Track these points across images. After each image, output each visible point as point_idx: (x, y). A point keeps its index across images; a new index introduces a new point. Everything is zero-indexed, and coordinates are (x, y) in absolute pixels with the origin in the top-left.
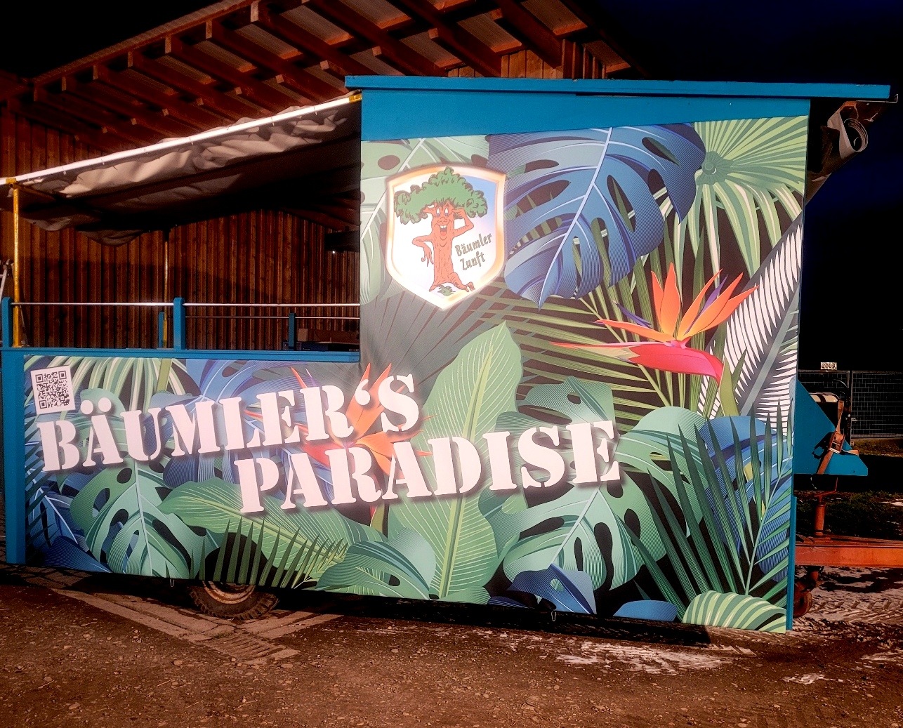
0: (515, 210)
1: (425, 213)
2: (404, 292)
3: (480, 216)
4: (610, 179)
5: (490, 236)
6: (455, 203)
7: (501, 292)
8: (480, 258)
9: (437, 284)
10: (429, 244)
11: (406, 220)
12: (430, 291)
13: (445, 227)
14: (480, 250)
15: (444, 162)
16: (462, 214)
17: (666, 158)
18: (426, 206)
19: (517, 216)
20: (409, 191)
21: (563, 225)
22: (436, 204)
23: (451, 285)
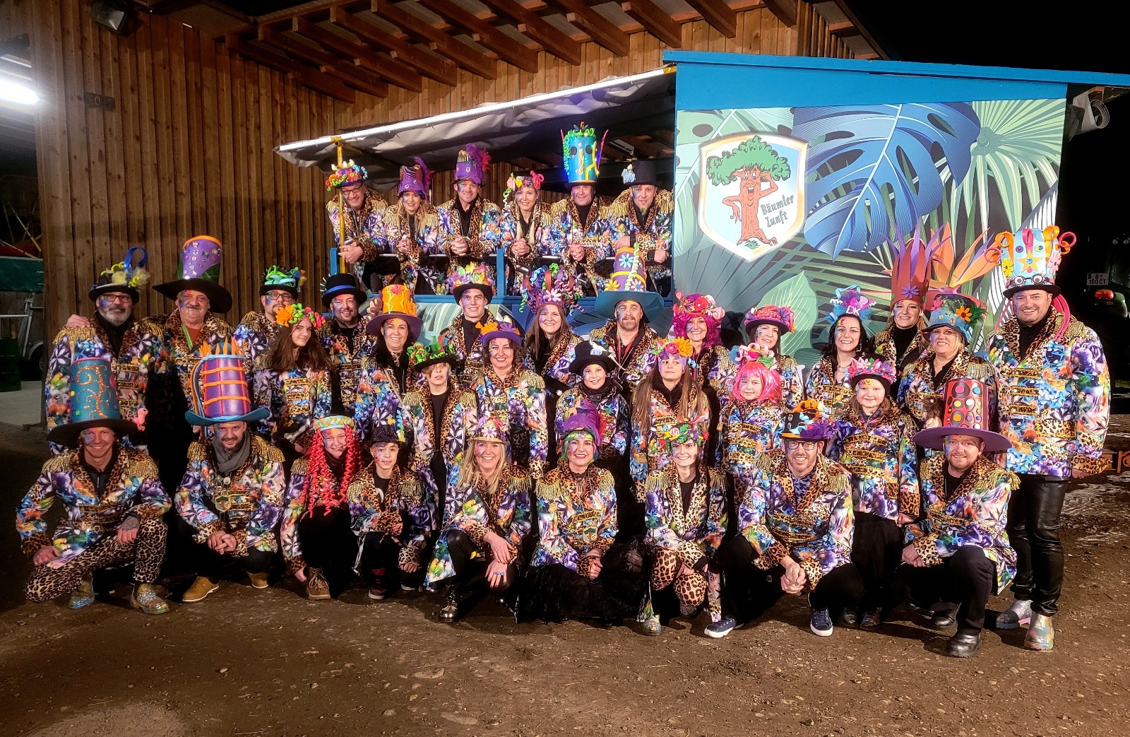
0: (814, 175)
1: (735, 177)
2: (714, 246)
3: (785, 179)
4: (899, 150)
5: (792, 197)
6: (762, 168)
7: (800, 246)
8: (783, 217)
9: (744, 239)
10: (738, 204)
11: (717, 182)
12: (737, 245)
13: (752, 188)
14: (784, 209)
15: (753, 130)
16: (768, 177)
17: (947, 131)
19: (816, 180)
20: (721, 156)
21: (857, 189)
22: (745, 169)
23: (757, 240)
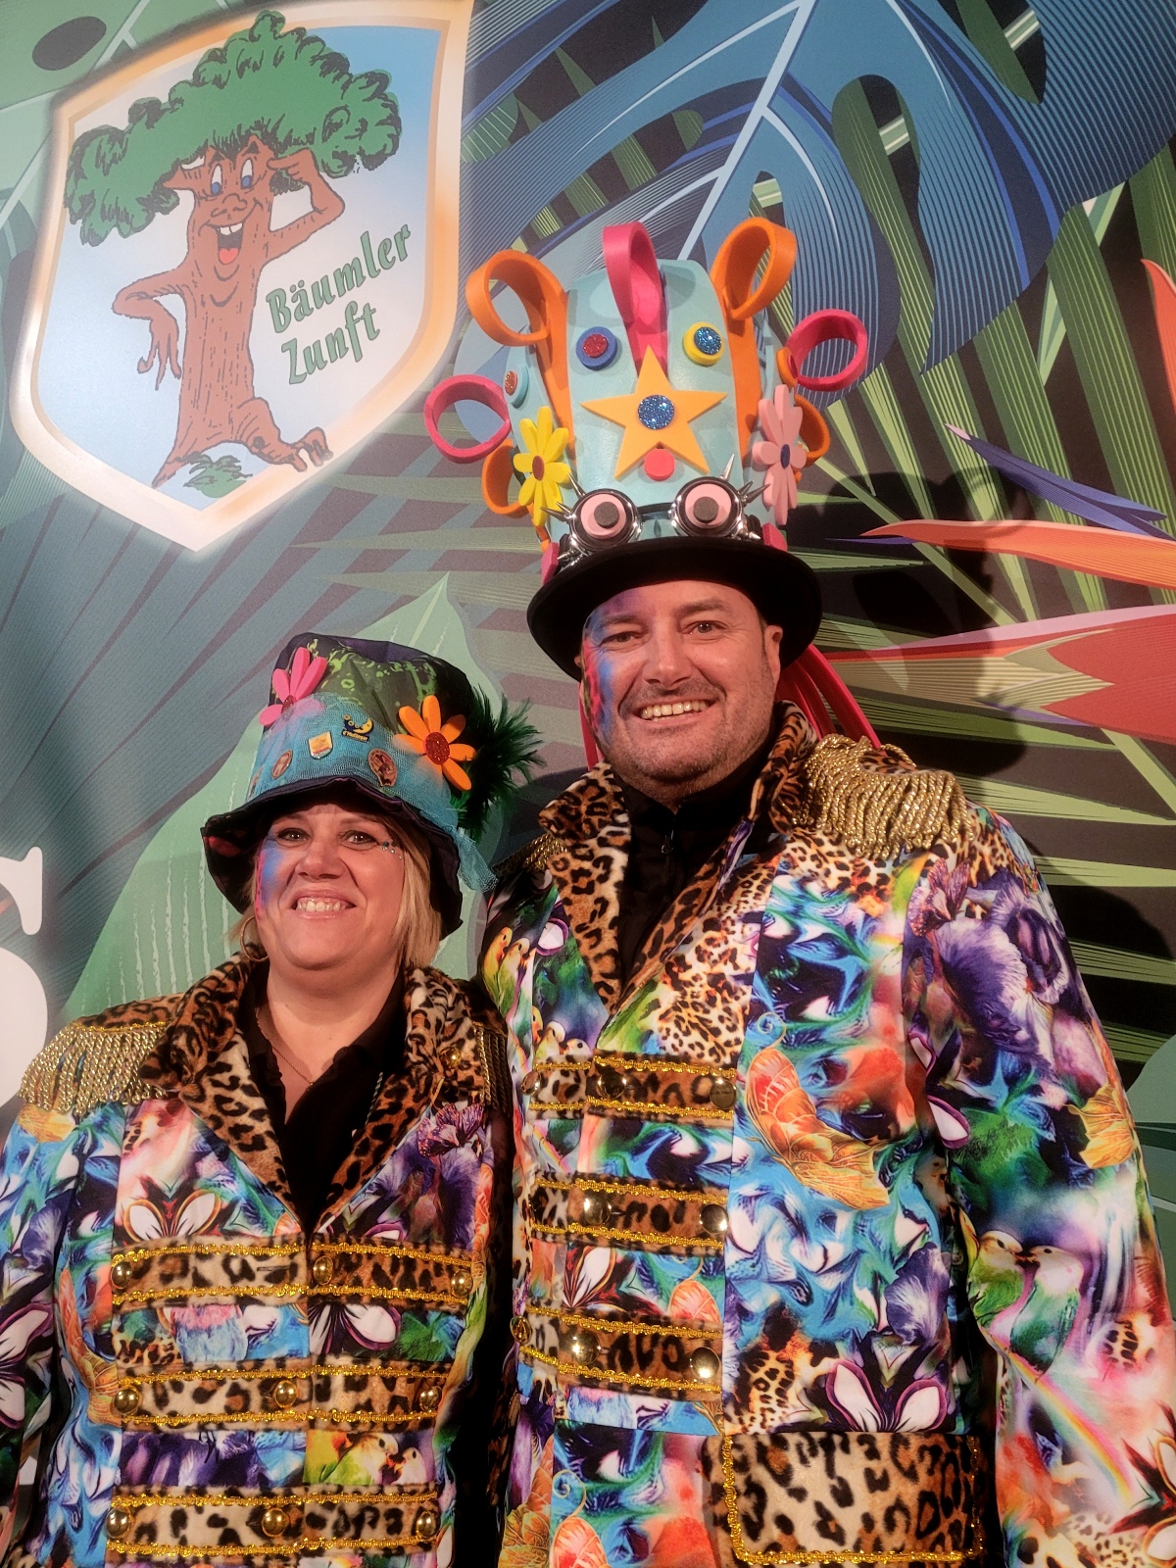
0: (506, 118)
1: (170, 193)
2: (59, 499)
3: (373, 161)
5: (403, 235)
6: (281, 136)
8: (360, 327)
9: (186, 454)
10: (174, 304)
11: (100, 228)
12: (156, 483)
13: (235, 229)
16: (305, 169)
18: (177, 164)
19: (513, 139)
20: (123, 124)
22: (211, 153)
23: (239, 451)
